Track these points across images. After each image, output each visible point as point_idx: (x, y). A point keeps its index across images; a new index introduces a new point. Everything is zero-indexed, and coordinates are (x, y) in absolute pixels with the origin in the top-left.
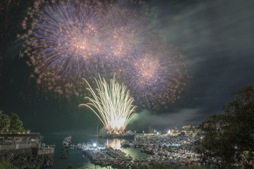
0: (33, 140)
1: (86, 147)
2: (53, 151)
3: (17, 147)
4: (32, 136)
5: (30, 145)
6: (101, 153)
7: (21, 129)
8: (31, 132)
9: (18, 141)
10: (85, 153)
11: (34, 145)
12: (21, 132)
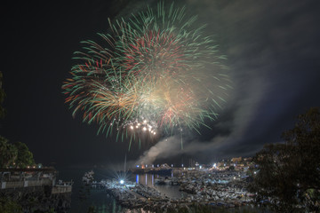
0: (45, 176)
1: (112, 185)
2: (70, 190)
3: (26, 184)
4: (44, 171)
5: (42, 182)
6: (130, 191)
7: (31, 162)
8: (43, 165)
9: (28, 177)
10: (110, 191)
11: (47, 182)
12: (31, 165)
